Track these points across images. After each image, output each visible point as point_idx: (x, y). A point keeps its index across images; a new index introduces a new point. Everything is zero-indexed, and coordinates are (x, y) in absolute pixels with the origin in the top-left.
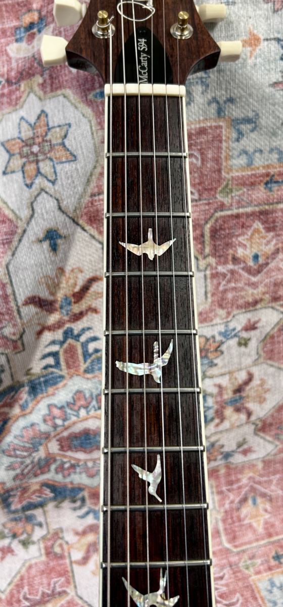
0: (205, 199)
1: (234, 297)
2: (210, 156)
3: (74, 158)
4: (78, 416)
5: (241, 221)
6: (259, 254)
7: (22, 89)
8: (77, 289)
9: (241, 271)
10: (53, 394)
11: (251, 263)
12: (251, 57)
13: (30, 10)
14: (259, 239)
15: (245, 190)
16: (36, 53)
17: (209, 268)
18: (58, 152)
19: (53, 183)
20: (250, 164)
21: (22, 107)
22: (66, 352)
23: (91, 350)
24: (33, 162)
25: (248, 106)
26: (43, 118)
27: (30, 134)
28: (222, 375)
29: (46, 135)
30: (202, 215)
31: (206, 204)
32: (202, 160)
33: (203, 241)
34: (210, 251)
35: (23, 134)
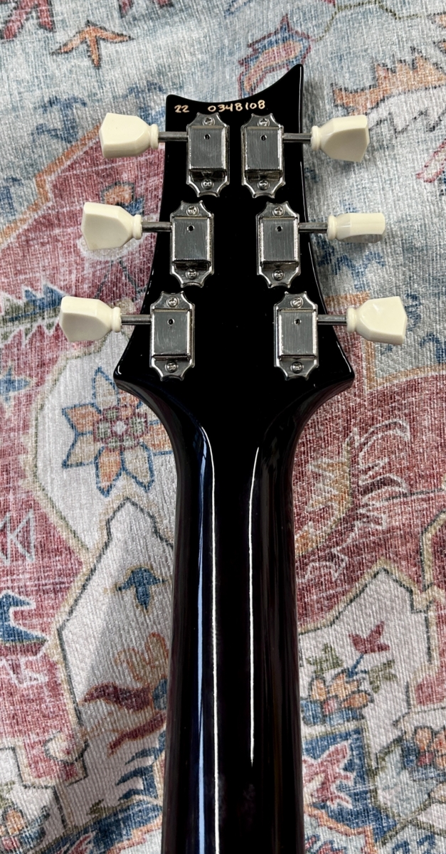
0: (422, 493)
2: (426, 423)
10: (141, 842)
13: (116, 183)
16: (124, 259)
17: (433, 607)
18: (158, 434)
19: (147, 488)
21: (99, 350)
24: (114, 449)
27: (112, 400)
30: (417, 518)
31: (423, 500)
32: (414, 432)
33: (422, 561)
34: (436, 577)
35: (100, 399)
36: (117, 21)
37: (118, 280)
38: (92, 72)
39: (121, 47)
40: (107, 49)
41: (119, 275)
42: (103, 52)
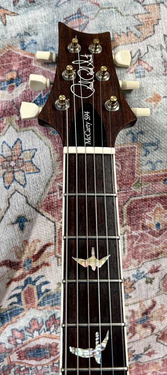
0: (124, 190)
1: (143, 251)
2: (127, 164)
3: (38, 171)
4: (32, 337)
5: (148, 203)
6: (160, 223)
7: (5, 122)
8: (36, 253)
9: (147, 234)
10: (16, 322)
11: (155, 229)
12: (155, 108)
13: (11, 71)
14: (160, 214)
15: (151, 184)
16: (14, 100)
17: (126, 233)
18: (28, 166)
19: (24, 186)
20: (153, 169)
21: (4, 134)
22: (25, 293)
23: (43, 291)
24: (10, 172)
25: (153, 136)
26: (18, 143)
27: (9, 153)
28: (134, 304)
29: (20, 155)
30: (122, 199)
31: (124, 193)
32: (122, 167)
33: (123, 216)
34: (127, 222)
35: (4, 153)
36: (12, 7)
37: (12, 108)
38: (3, 27)
39: (14, 18)
40: (9, 18)
41: (12, 106)
42: (7, 19)
